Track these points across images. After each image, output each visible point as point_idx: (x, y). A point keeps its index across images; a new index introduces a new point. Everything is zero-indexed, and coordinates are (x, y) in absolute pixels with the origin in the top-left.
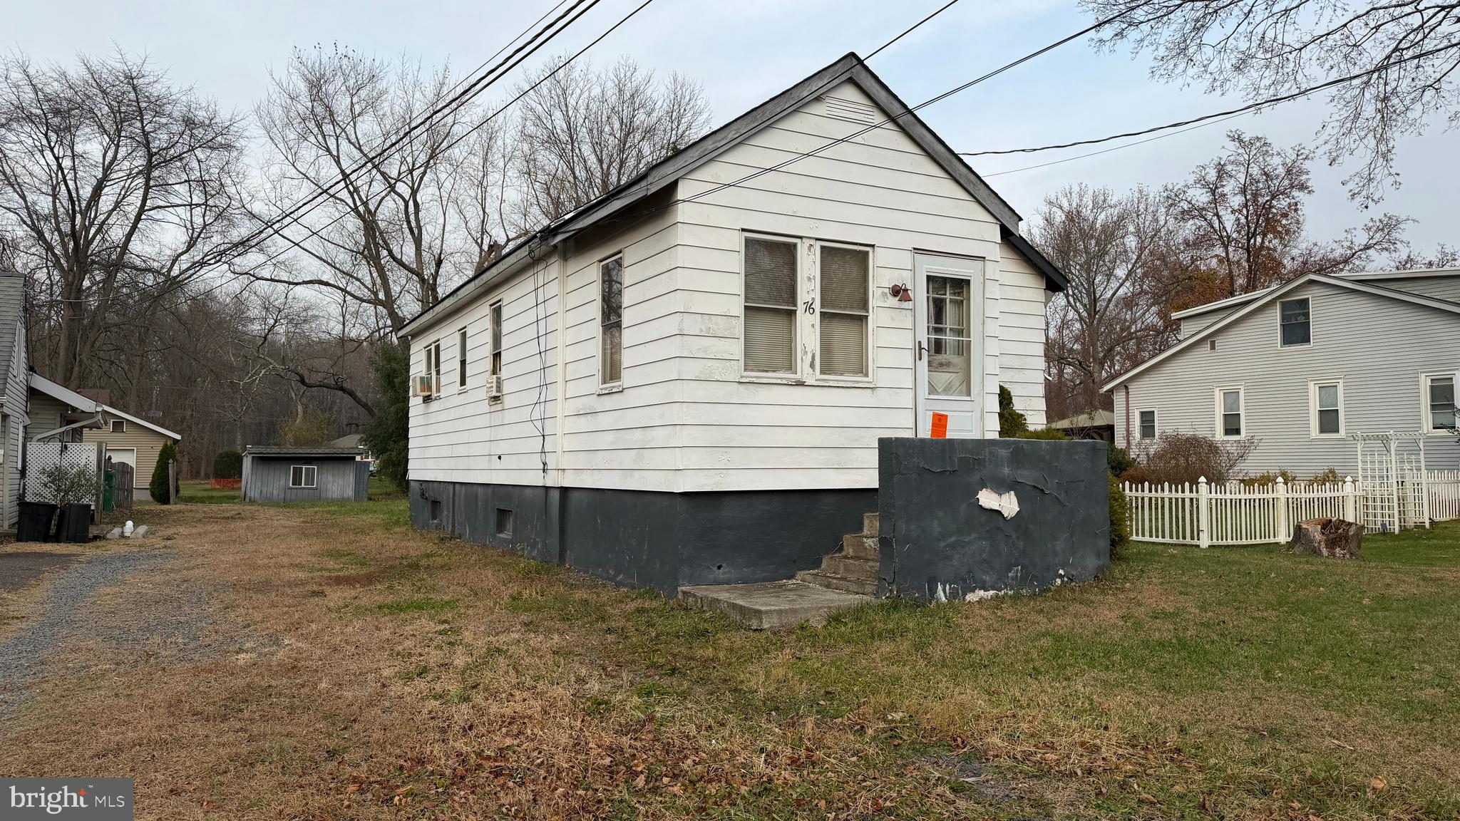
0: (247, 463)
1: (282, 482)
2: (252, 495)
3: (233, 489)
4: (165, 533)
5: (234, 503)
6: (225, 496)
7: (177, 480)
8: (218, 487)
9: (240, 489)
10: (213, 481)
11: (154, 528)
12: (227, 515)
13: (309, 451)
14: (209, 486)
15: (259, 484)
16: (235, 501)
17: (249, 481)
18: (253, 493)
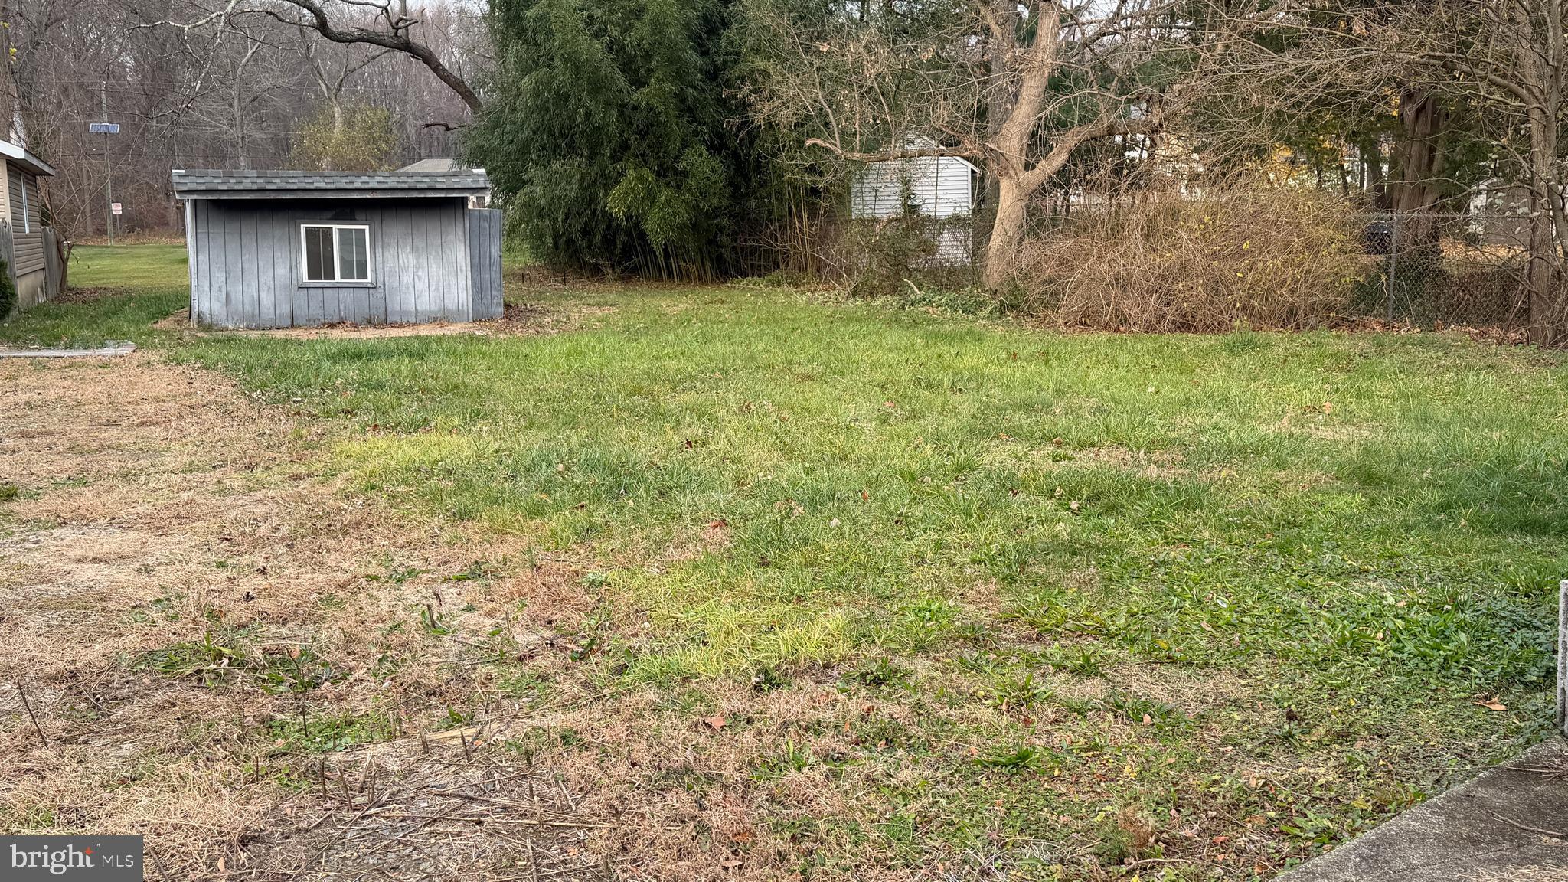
1: (282, 272)
13: (343, 183)
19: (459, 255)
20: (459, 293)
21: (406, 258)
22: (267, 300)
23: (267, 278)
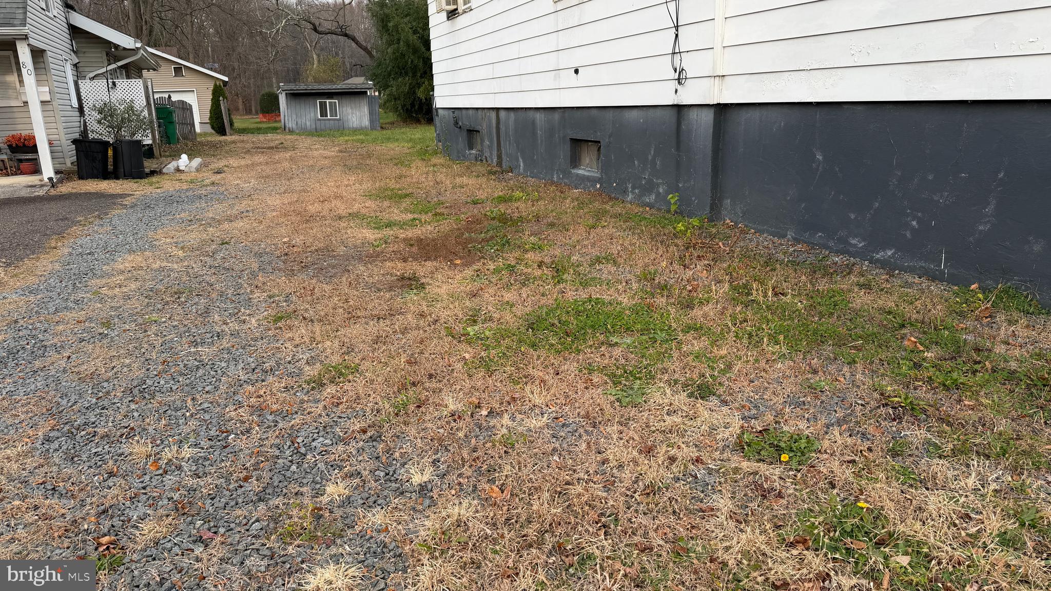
0: (282, 99)
1: (312, 115)
2: (290, 126)
3: (276, 121)
4: (216, 165)
5: (277, 133)
6: (270, 128)
7: (229, 115)
8: (265, 120)
9: (280, 121)
10: (261, 116)
11: (208, 160)
12: (272, 144)
13: (329, 87)
14: (258, 120)
15: (294, 116)
16: (278, 131)
17: (286, 114)
18: (291, 124)
19: (366, 110)
20: (366, 122)
21: (349, 111)
22: (308, 124)
23: (308, 117)
